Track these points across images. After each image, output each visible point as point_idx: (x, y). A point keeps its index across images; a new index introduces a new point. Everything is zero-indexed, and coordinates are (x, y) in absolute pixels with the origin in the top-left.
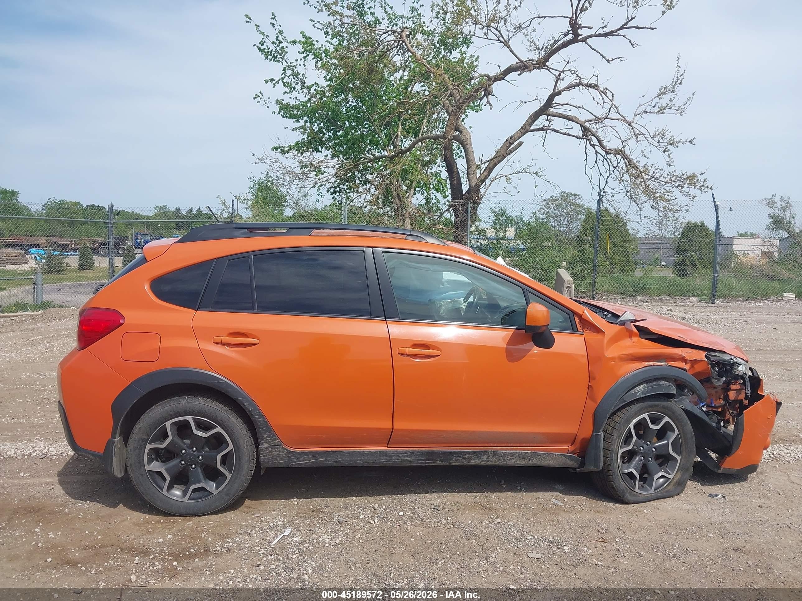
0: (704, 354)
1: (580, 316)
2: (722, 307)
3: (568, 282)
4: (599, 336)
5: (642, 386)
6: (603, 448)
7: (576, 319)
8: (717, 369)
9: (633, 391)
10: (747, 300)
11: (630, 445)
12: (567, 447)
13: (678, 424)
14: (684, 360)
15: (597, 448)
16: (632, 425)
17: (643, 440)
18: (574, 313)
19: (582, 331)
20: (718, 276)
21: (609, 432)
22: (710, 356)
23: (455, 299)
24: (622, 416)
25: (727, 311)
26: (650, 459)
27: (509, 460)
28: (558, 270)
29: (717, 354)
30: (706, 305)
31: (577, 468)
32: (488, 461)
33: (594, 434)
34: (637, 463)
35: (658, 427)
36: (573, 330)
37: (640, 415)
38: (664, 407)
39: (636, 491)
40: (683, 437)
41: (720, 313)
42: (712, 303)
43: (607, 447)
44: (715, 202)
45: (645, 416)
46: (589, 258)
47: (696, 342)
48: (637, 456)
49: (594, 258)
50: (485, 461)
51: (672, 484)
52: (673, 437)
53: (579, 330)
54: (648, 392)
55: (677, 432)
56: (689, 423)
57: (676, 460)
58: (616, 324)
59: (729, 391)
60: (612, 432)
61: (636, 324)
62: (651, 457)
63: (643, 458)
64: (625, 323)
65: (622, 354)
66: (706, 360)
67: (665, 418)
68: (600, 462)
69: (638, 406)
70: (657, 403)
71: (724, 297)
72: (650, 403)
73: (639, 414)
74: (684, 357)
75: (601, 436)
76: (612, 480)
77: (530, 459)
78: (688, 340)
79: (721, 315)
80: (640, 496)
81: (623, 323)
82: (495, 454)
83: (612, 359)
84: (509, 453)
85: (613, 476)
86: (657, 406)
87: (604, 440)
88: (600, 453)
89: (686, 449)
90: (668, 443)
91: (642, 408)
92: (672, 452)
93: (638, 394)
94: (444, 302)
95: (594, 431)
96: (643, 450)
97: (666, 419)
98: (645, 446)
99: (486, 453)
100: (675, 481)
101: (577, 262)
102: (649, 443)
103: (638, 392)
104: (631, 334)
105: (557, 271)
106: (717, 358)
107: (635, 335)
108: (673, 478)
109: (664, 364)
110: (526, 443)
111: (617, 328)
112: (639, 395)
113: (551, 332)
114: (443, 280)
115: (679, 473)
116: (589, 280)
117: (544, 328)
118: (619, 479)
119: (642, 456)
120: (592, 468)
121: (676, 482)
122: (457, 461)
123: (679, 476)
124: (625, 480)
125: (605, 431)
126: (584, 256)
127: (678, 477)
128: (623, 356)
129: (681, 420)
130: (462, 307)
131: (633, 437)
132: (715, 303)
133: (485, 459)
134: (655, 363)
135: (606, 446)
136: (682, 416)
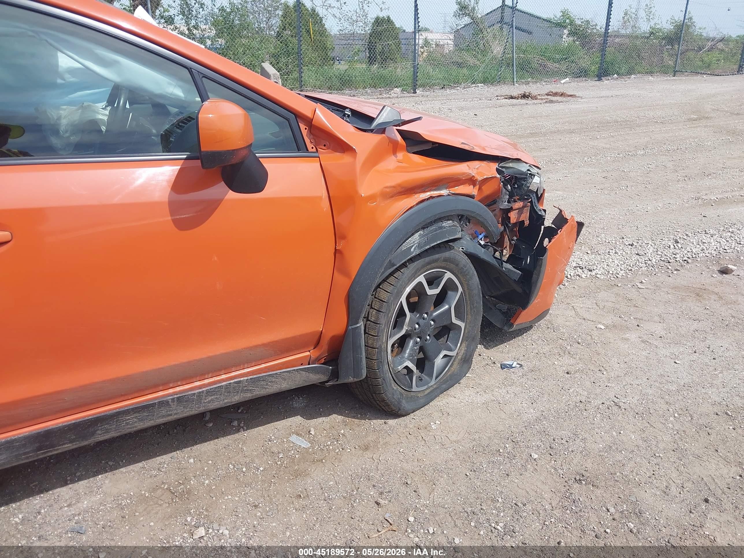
0: (495, 166)
1: (309, 122)
2: (423, 96)
3: (274, 76)
4: (345, 159)
5: (417, 235)
6: (365, 346)
7: (302, 127)
8: (510, 188)
9: (404, 247)
10: (443, 88)
11: (402, 327)
12: (308, 353)
13: (462, 278)
14: (472, 181)
15: (356, 348)
16: (403, 299)
17: (418, 312)
18: (298, 116)
19: (314, 150)
20: (418, 64)
21: (373, 319)
22: (504, 170)
23: (86, 104)
24: (390, 289)
25: (429, 100)
26: (428, 337)
27: (209, 402)
28: (262, 64)
29: (511, 165)
30: (409, 95)
31: (327, 382)
32: (171, 415)
33: (350, 327)
34: (412, 350)
35: (437, 291)
36: (299, 150)
37: (414, 280)
38: (446, 260)
39: (413, 390)
40: (467, 293)
41: (423, 102)
42: (413, 93)
43: (372, 344)
45: (421, 279)
46: (293, 49)
47: (484, 149)
48: (411, 338)
49: (298, 49)
50: (163, 416)
51: (456, 363)
52: (454, 298)
53: (310, 149)
54: (426, 244)
55: (460, 289)
56: (475, 273)
57: (460, 327)
58: (372, 131)
59: (510, 212)
60: (378, 318)
61: (404, 128)
62: (429, 335)
63: (418, 340)
64: (385, 128)
65: (387, 187)
66: (498, 176)
67: (446, 274)
68: (361, 369)
69: (412, 267)
70: (437, 256)
71: (423, 86)
72: (427, 259)
73: (413, 278)
74: (473, 176)
75: (360, 329)
76: (382, 392)
77: (248, 390)
78: (475, 147)
79: (424, 105)
80: (419, 395)
81: (382, 130)
82: (180, 400)
83: (372, 198)
84: (208, 392)
85: (384, 385)
86: (436, 261)
87: (365, 333)
88: (361, 354)
89: (471, 309)
90: (450, 308)
91: (418, 269)
92: (455, 321)
93: (412, 250)
94: (65, 110)
95: (350, 322)
96: (418, 329)
97: (448, 275)
98: (421, 321)
99: (163, 404)
100: (459, 357)
101: (281, 54)
102: (426, 316)
103: (413, 246)
104: (395, 148)
105: (261, 66)
106: (511, 170)
107: (401, 149)
108: (457, 353)
109: (444, 192)
110: (236, 366)
111: (373, 139)
112: (415, 251)
113: (257, 159)
114: (60, 69)
115: (464, 345)
116: (296, 75)
117: (244, 153)
118: (391, 384)
119: (418, 337)
120: (351, 380)
121: (461, 359)
122: (107, 431)
123: (463, 349)
124: (399, 380)
125: (367, 318)
126: (288, 47)
127: (463, 351)
128: (388, 190)
129: (467, 272)
130: (100, 117)
131: (405, 315)
132: (416, 93)
133: (164, 412)
134: (432, 192)
135: (370, 342)
136: (468, 266)
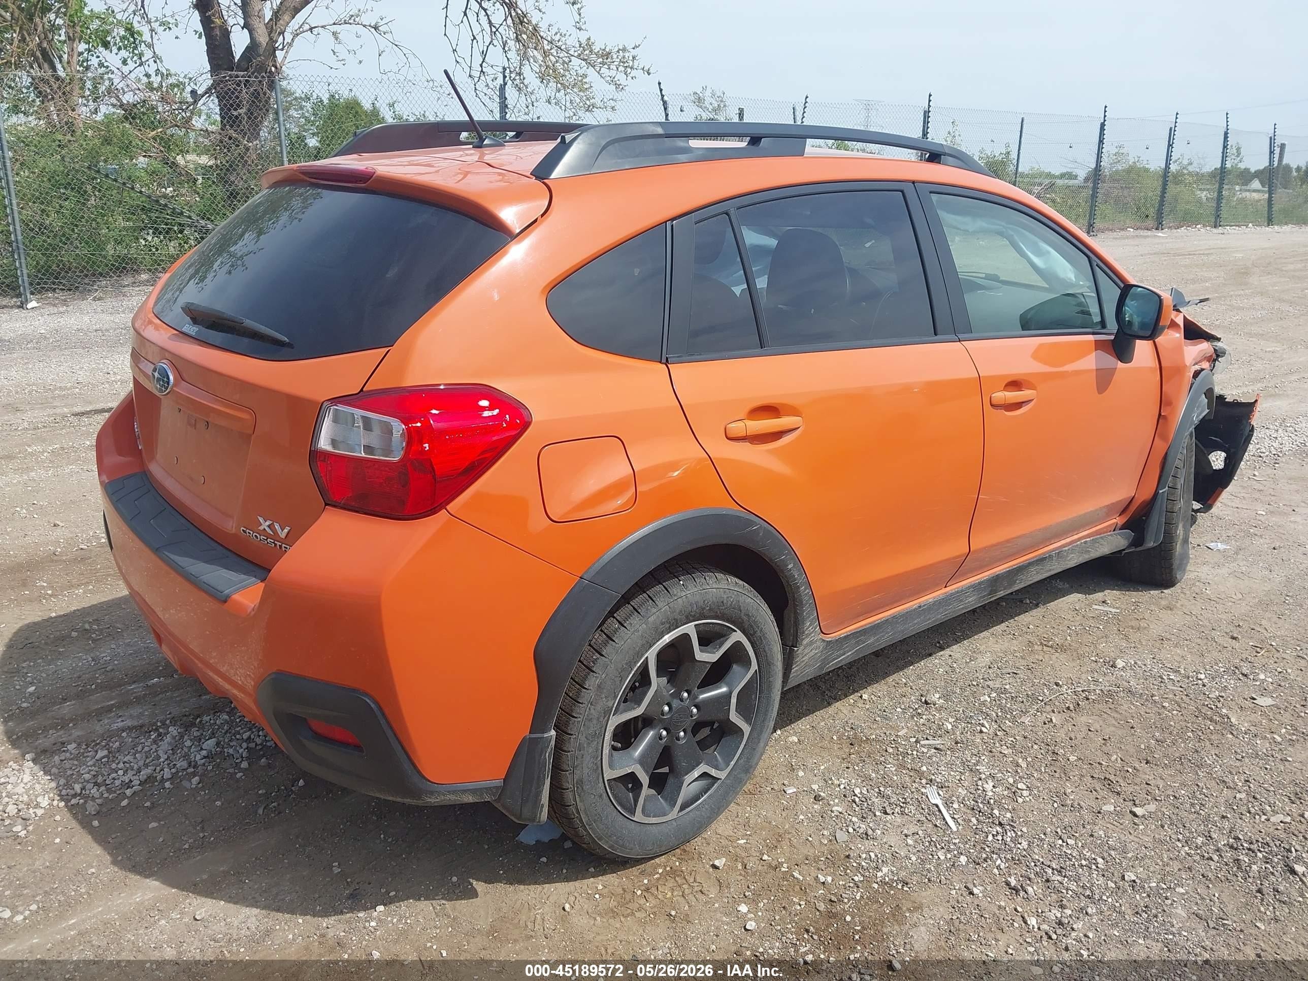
12: (1116, 520)
15: (1161, 512)
33: (1160, 492)
43: (1171, 509)
44: (663, 96)
68: (1161, 533)
75: (1166, 493)
88: (1162, 519)
95: (1160, 486)
120: (1151, 545)
135: (1170, 506)
